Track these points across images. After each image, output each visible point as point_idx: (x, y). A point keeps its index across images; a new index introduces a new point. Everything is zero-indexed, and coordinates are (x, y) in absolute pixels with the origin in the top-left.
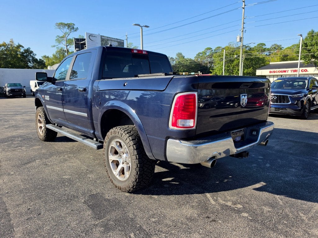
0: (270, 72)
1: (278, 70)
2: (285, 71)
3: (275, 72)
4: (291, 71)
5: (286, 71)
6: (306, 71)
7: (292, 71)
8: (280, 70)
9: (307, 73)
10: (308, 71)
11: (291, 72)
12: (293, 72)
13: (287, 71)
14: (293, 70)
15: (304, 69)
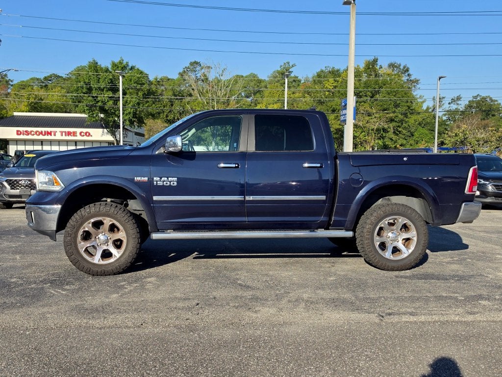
0: (18, 133)
1: (35, 129)
2: (49, 133)
3: (28, 135)
4: (62, 133)
5: (51, 132)
6: (88, 134)
7: (64, 134)
8: (40, 129)
9: (89, 138)
10: (92, 136)
11: (62, 135)
12: (66, 135)
13: (53, 133)
14: (65, 132)
15: (85, 130)
